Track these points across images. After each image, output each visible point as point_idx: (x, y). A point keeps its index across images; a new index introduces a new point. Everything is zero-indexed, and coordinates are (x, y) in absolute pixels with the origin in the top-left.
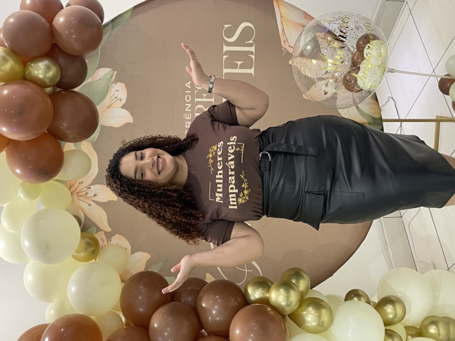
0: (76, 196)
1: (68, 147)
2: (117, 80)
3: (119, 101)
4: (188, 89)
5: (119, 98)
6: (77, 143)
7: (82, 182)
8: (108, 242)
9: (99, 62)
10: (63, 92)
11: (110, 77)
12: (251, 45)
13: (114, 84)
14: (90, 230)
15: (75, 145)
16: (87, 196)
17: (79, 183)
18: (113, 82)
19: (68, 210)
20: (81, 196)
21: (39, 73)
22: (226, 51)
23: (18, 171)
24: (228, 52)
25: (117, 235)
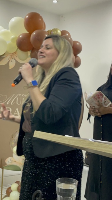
0: (12, 55)
7: (16, 57)
16: (12, 58)
19: (6, 52)
23: (21, 36)
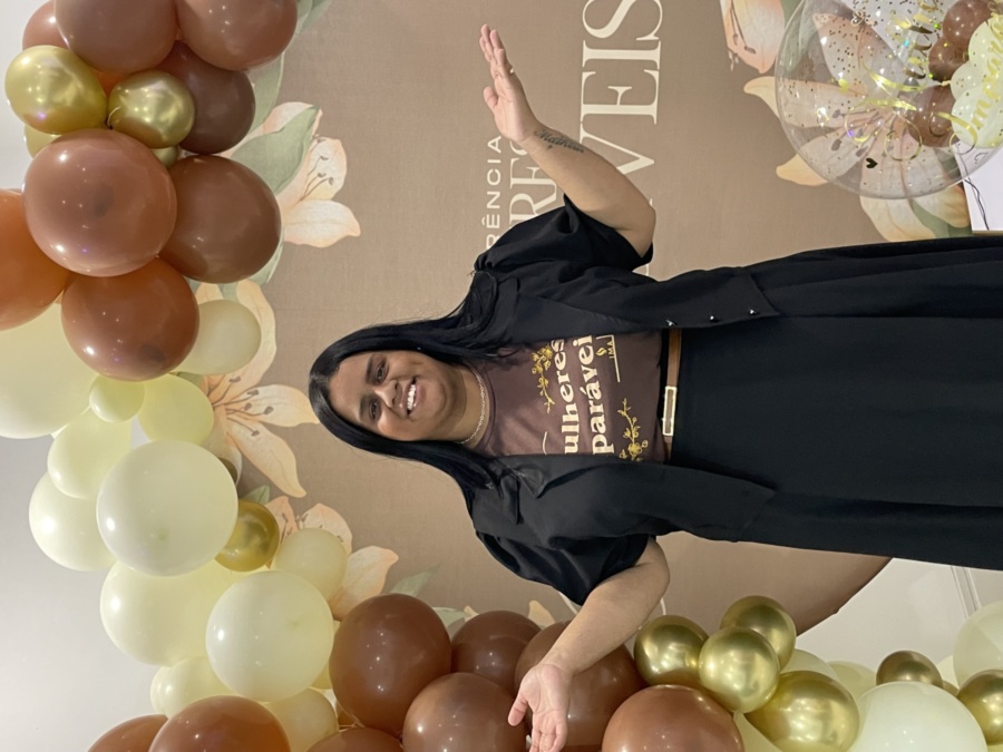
0: (224, 412)
1: (205, 293)
2: (324, 132)
3: (327, 182)
4: (494, 155)
5: (327, 177)
6: (226, 285)
7: (238, 379)
8: (297, 521)
9: (281, 88)
10: (197, 160)
11: (306, 123)
12: (650, 46)
13: (315, 142)
14: (255, 493)
15: (221, 290)
16: (249, 411)
17: (231, 381)
18: (314, 138)
19: (206, 445)
20: (235, 411)
21: (142, 112)
22: (588, 62)
23: (90, 351)
24: (592, 64)
25: (319, 505)
